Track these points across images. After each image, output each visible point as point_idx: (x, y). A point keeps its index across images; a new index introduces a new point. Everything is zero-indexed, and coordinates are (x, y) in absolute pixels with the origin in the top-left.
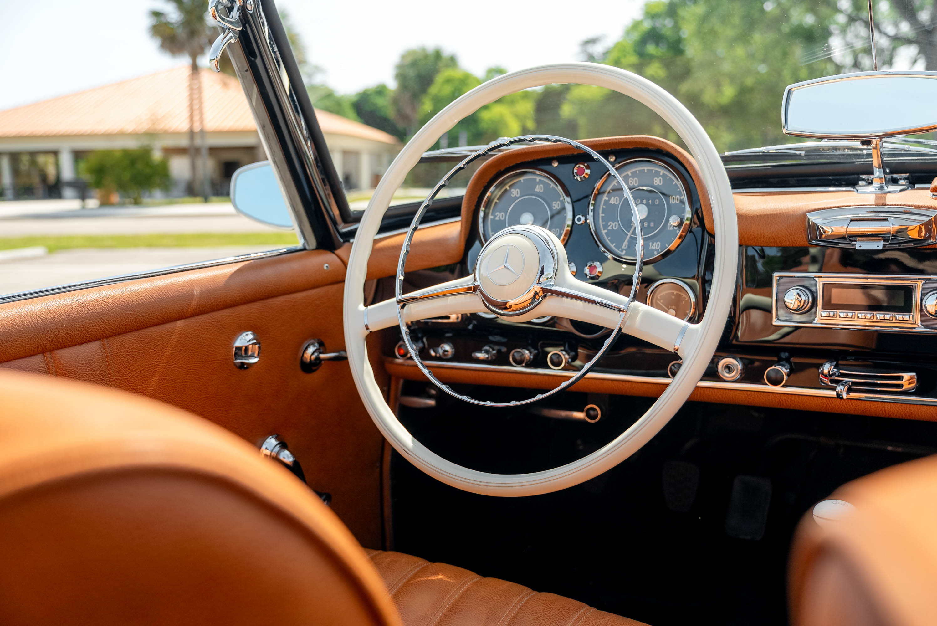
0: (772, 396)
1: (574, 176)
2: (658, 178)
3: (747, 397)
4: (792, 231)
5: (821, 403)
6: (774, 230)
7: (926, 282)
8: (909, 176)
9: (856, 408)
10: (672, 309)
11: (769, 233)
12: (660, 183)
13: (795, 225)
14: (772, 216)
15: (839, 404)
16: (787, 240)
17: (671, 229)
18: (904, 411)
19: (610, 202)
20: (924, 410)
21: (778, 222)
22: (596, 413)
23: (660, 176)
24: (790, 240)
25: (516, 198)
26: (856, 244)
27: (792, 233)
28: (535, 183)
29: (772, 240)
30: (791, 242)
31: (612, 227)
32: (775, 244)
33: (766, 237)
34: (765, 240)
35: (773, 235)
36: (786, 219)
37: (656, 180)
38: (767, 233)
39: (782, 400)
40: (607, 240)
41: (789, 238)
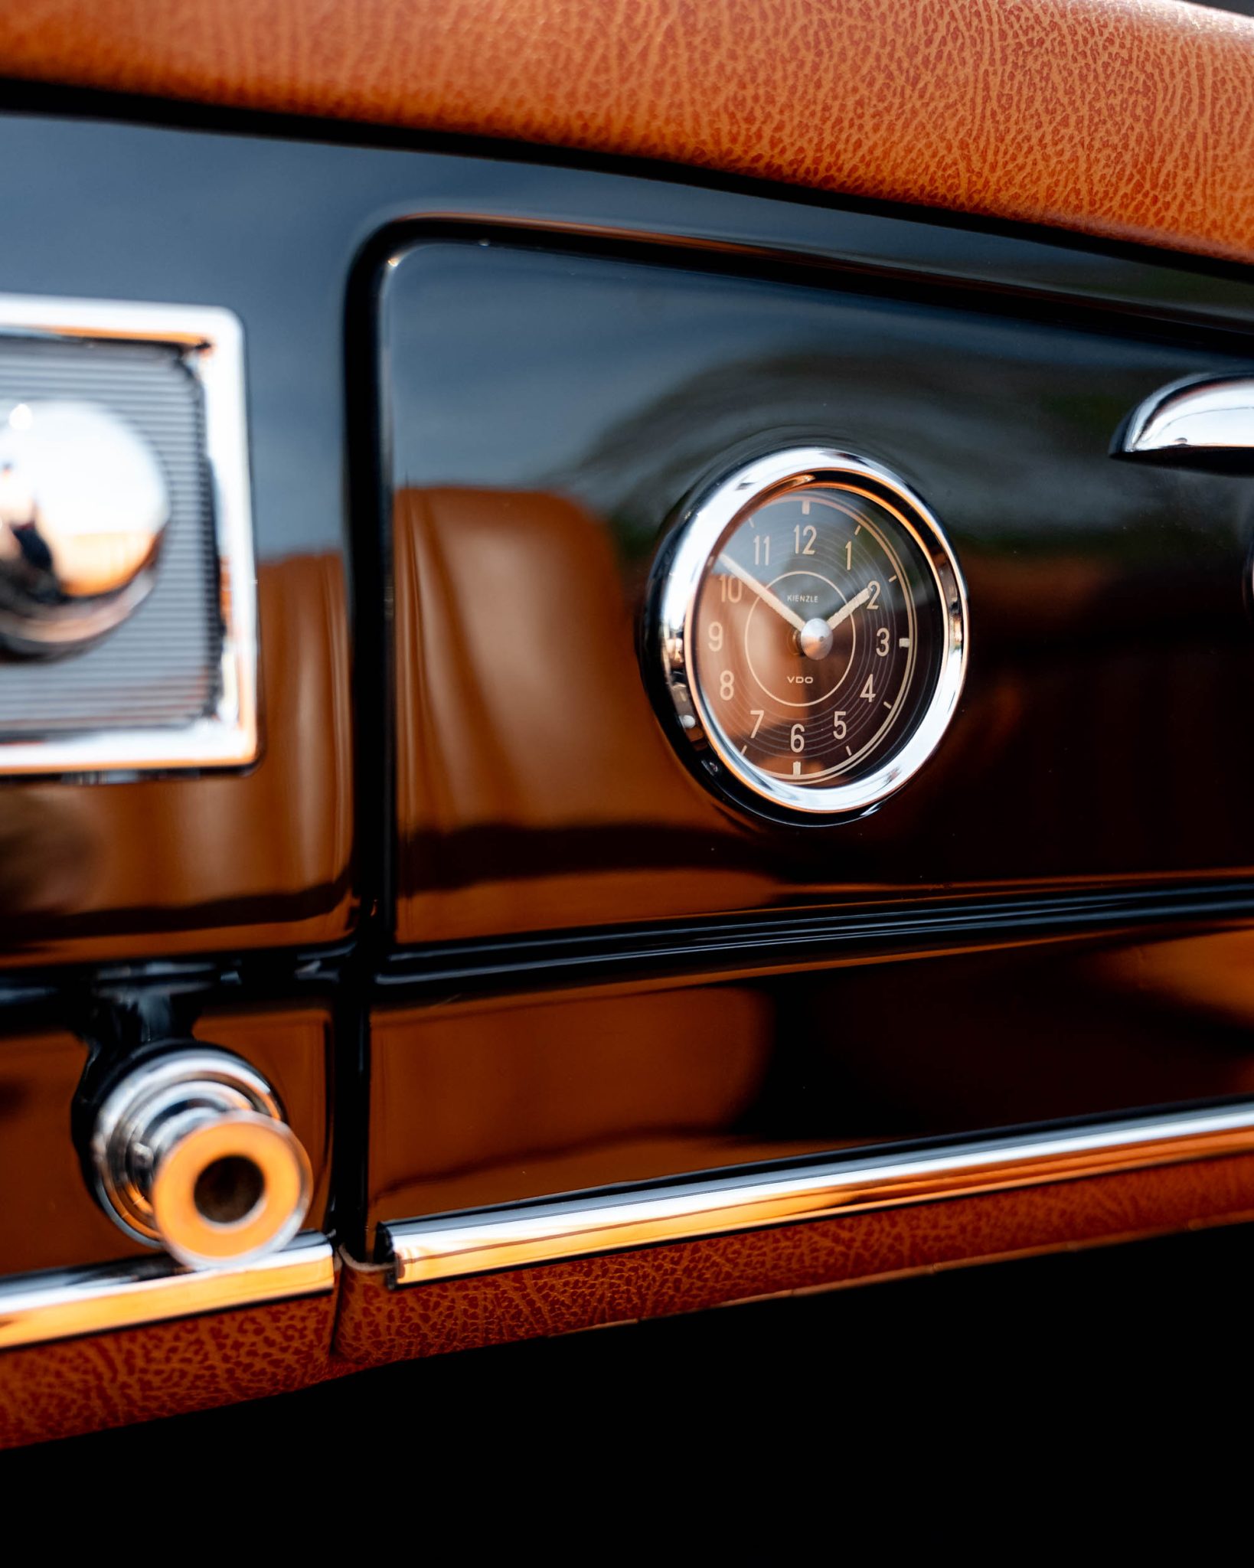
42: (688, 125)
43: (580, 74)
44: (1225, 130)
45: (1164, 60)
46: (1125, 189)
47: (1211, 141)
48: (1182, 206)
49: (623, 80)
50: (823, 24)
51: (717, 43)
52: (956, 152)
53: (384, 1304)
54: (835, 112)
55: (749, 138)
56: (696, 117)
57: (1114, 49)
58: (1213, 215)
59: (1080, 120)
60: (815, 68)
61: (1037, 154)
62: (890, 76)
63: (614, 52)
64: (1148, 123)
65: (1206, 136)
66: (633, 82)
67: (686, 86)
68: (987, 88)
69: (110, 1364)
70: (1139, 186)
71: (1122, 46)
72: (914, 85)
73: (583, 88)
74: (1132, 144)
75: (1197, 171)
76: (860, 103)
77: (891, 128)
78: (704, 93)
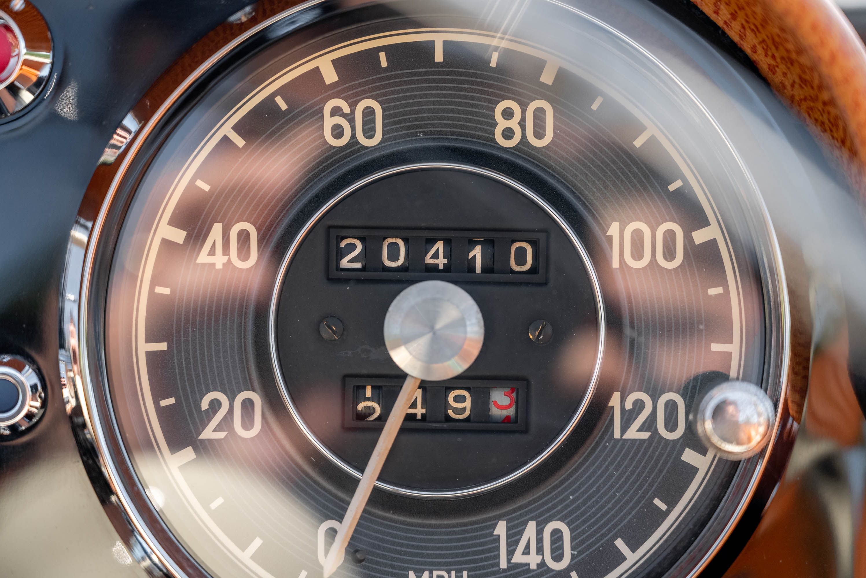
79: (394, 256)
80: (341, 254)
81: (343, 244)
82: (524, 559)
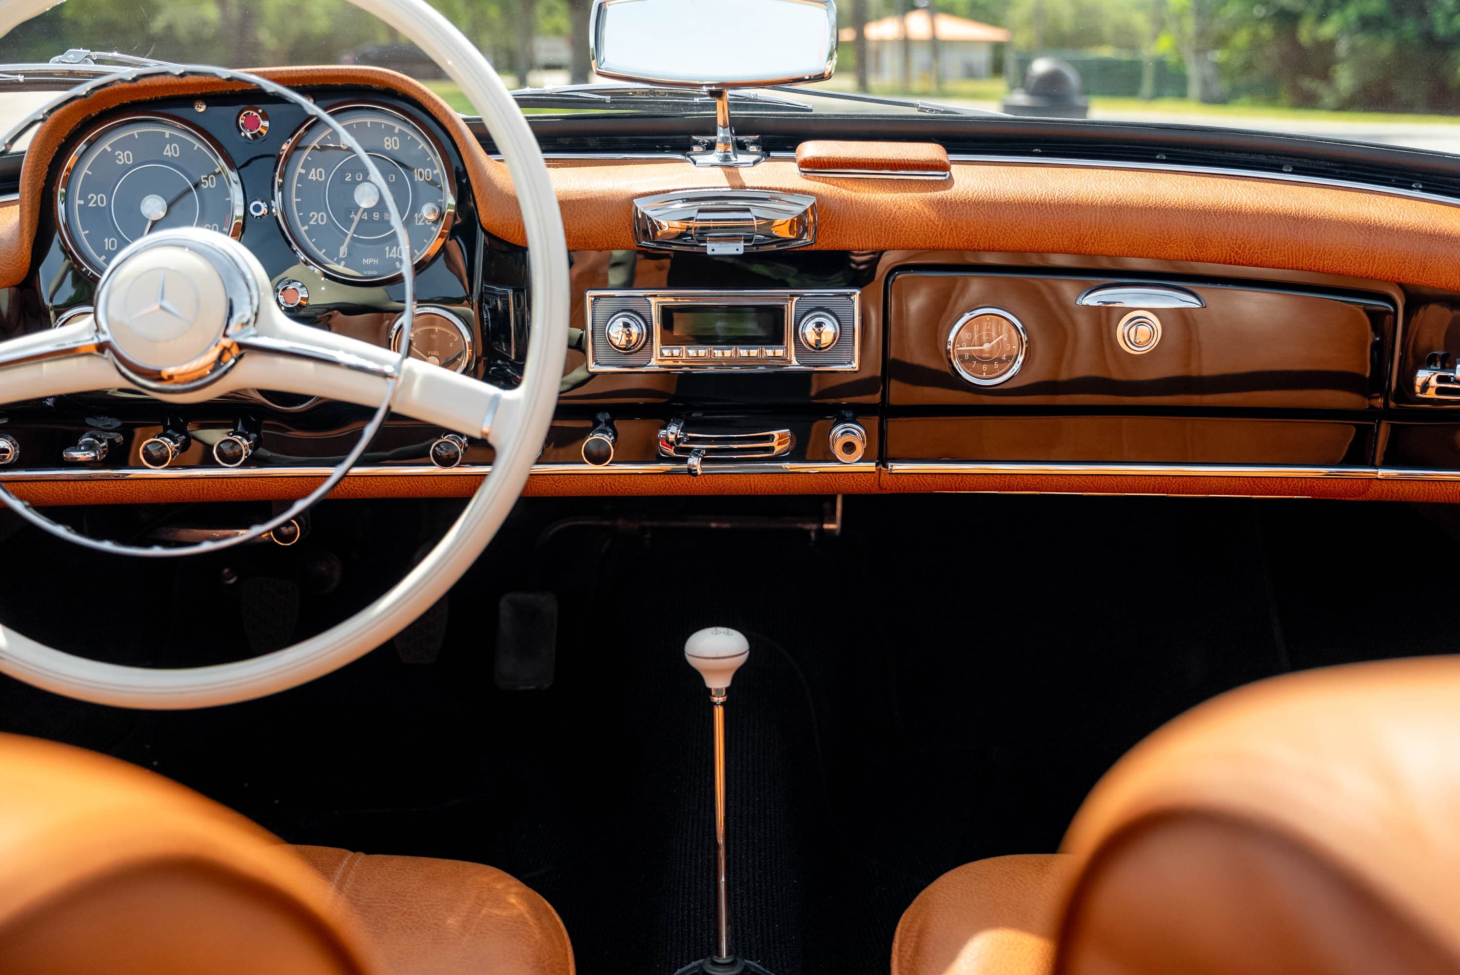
0: (591, 479)
1: (241, 131)
2: (391, 138)
3: (553, 484)
4: (613, 226)
5: (662, 483)
6: (585, 224)
7: (800, 299)
8: (759, 138)
9: (712, 485)
10: (434, 356)
11: (577, 230)
12: (396, 146)
13: (616, 217)
14: (580, 203)
15: (687, 483)
16: (605, 241)
17: (420, 223)
18: (775, 484)
19: (310, 177)
20: (801, 480)
21: (590, 212)
22: (291, 529)
23: (396, 135)
24: (609, 241)
25: (126, 168)
26: (706, 246)
27: (612, 229)
28: (163, 142)
29: (583, 241)
30: (610, 243)
31: (317, 220)
32: (586, 247)
33: (573, 235)
34: (572, 241)
35: (584, 232)
36: (602, 209)
37: (387, 141)
38: (575, 229)
39: (606, 484)
40: (310, 244)
41: (608, 238)
42: (957, 244)
43: (931, 239)
44: (1103, 231)
45: (1084, 217)
46: (1073, 246)
47: (1098, 234)
48: (1091, 248)
49: (941, 238)
50: (989, 222)
51: (962, 229)
52: (1025, 243)
53: (888, 477)
54: (992, 239)
55: (971, 246)
56: (959, 243)
57: (1070, 216)
58: (1101, 249)
59: (1059, 234)
60: (987, 231)
61: (1047, 241)
62: (1006, 230)
63: (939, 234)
64: (1079, 232)
65: (1097, 233)
66: (943, 239)
67: (956, 239)
68: (1032, 229)
69: (832, 479)
70: (1077, 245)
71: (1072, 215)
72: (1013, 230)
73: (932, 241)
74: (1074, 236)
75: (1095, 240)
76: (999, 236)
77: (1007, 240)
78: (960, 238)
79: (359, 178)
80: (346, 177)
81: (346, 174)
82: (393, 256)
